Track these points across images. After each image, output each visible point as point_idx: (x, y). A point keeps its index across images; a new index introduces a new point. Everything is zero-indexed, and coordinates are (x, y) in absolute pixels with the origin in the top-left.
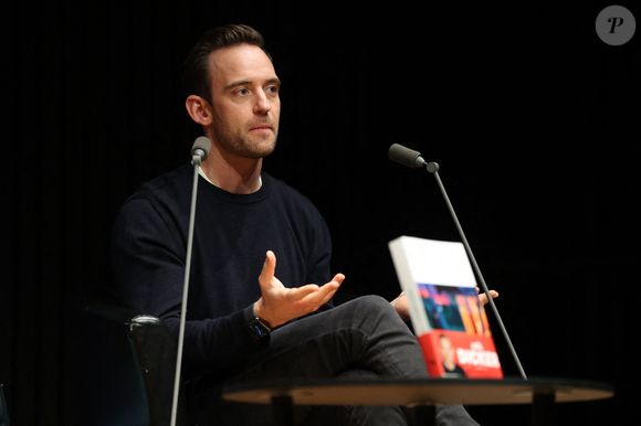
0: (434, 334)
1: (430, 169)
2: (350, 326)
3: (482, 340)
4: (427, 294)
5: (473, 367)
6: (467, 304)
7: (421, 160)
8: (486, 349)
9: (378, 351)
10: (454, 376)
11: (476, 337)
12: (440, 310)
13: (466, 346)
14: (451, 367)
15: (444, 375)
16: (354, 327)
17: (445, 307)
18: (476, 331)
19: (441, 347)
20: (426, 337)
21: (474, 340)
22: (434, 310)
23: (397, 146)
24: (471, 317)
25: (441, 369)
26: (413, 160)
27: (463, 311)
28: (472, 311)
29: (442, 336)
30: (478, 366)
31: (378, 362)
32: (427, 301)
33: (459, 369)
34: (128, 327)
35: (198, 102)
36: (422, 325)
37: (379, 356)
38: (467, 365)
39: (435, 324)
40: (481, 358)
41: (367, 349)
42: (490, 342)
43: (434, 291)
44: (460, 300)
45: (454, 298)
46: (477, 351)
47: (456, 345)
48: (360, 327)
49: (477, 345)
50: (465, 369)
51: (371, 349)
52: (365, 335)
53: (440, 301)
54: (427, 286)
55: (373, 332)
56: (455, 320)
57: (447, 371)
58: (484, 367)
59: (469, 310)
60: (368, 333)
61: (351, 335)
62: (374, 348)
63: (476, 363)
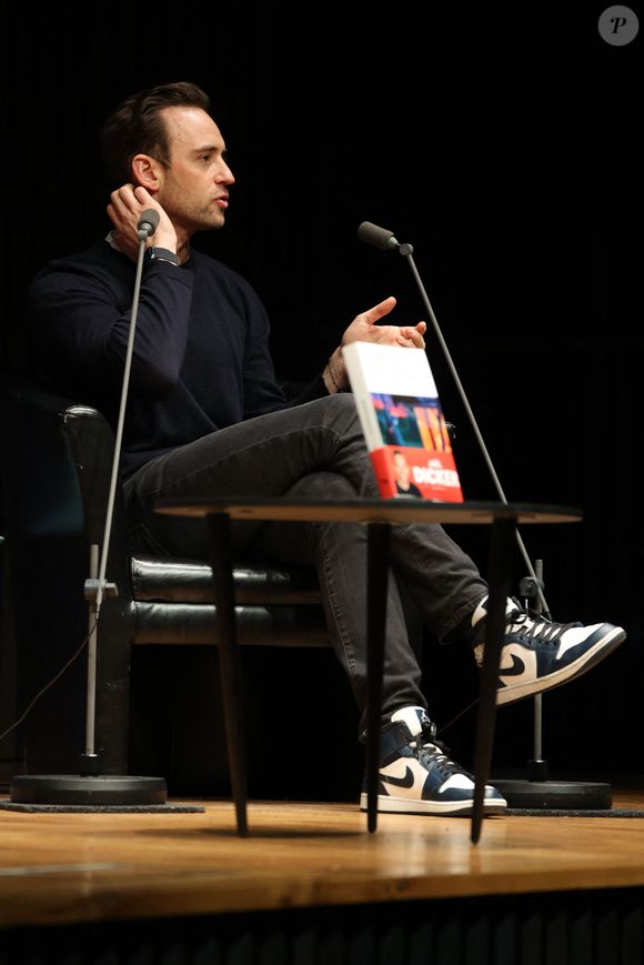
0: (388, 450)
1: (403, 251)
2: (321, 423)
3: (441, 458)
4: (381, 406)
5: (429, 487)
6: (426, 416)
7: (394, 240)
8: (445, 467)
9: (351, 452)
10: (408, 497)
11: (434, 454)
12: (396, 422)
13: (423, 464)
14: (405, 486)
15: (397, 496)
16: (324, 426)
17: (401, 419)
18: (435, 447)
19: (394, 463)
20: (379, 453)
21: (432, 457)
22: (390, 424)
23: (368, 225)
24: (430, 430)
25: (394, 489)
26: (382, 241)
27: (421, 424)
28: (432, 424)
29: (396, 452)
30: (436, 485)
31: (349, 465)
32: (380, 413)
33: (414, 489)
34: (62, 418)
35: (146, 162)
36: (374, 440)
37: (350, 459)
38: (423, 484)
39: (390, 439)
40: (440, 476)
41: (340, 449)
42: (451, 460)
43: (389, 401)
44: (418, 412)
45: (412, 410)
46: (434, 469)
47: (411, 463)
48: (331, 425)
49: (435, 463)
50: (421, 489)
51: (343, 450)
52: (337, 434)
53: (396, 413)
54: (382, 396)
55: (347, 431)
56: (412, 434)
57: (400, 491)
58: (442, 486)
59: (428, 423)
60: (340, 432)
61: (320, 434)
62: (348, 448)
63: (433, 482)
